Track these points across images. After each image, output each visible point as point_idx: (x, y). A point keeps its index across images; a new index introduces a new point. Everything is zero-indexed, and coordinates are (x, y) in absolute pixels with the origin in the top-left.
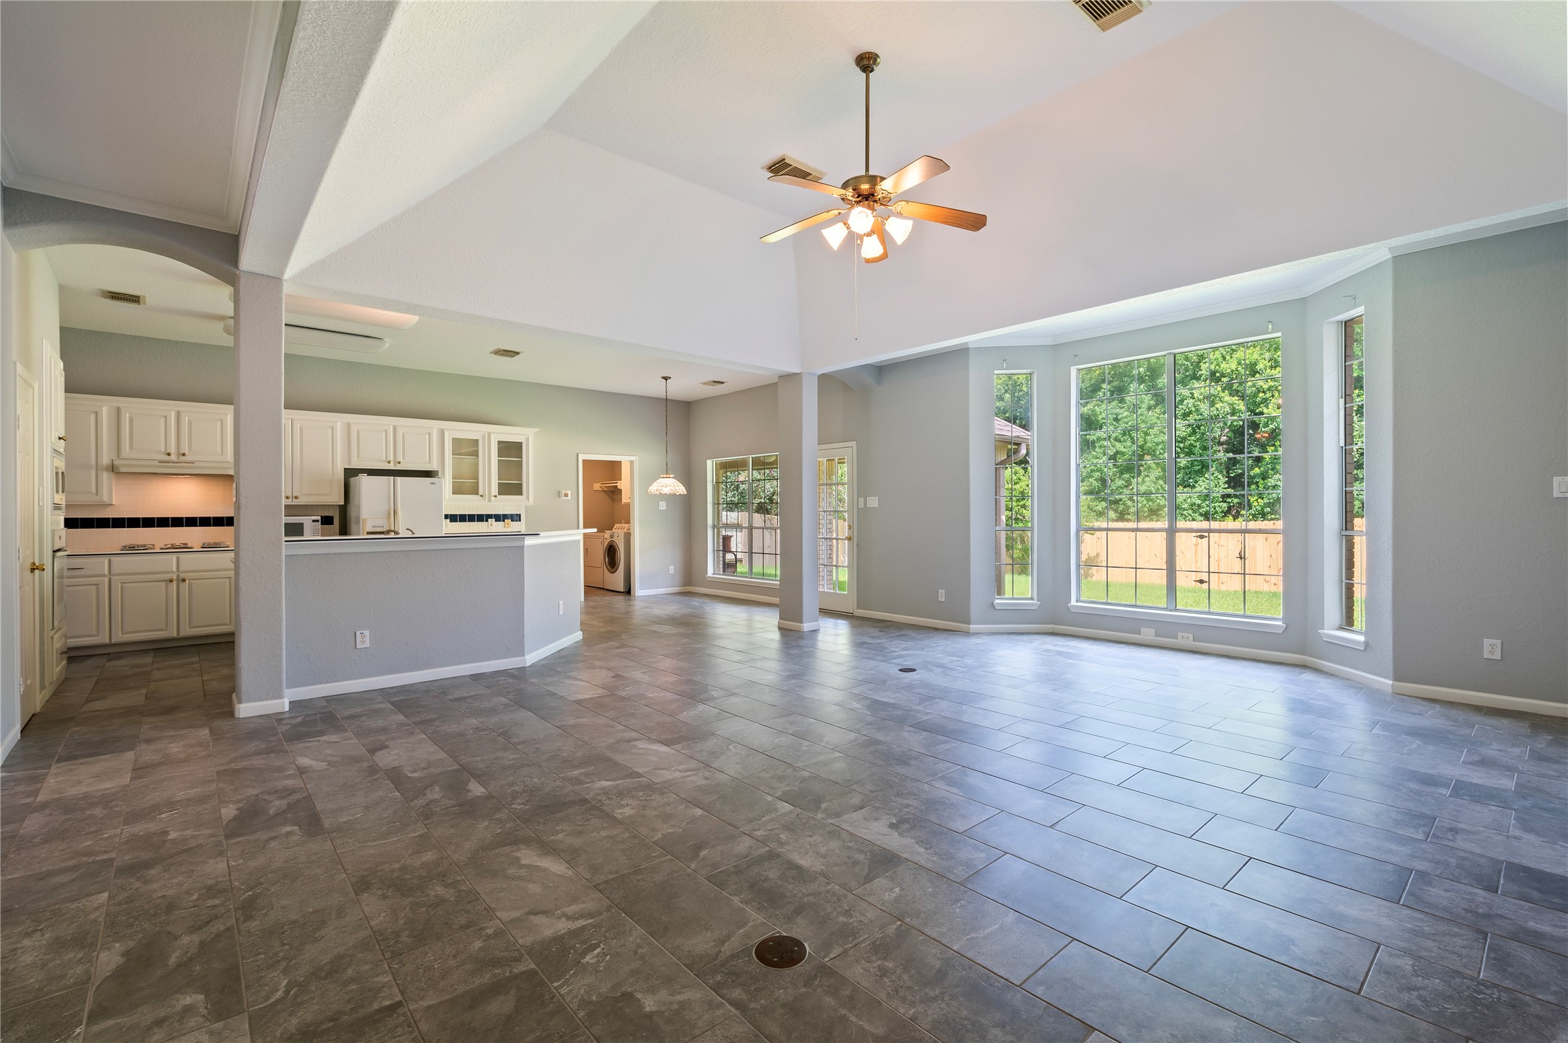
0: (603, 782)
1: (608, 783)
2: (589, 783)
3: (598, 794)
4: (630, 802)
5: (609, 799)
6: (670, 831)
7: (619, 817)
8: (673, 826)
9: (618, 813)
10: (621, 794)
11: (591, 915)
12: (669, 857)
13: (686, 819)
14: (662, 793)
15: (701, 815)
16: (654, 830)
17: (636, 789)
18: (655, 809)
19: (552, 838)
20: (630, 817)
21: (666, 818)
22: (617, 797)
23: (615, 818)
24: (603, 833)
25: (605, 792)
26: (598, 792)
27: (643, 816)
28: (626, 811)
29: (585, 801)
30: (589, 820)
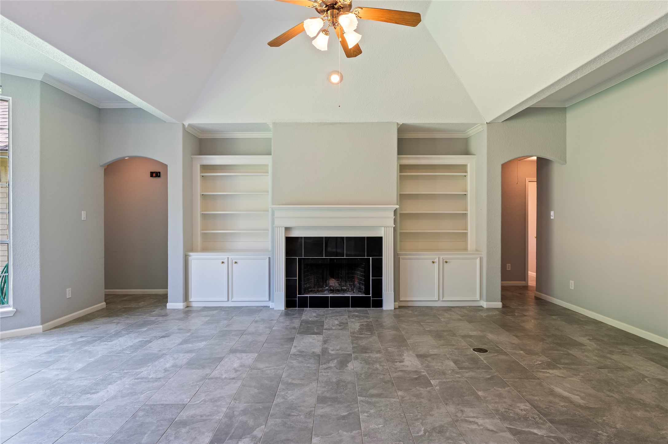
0: (539, 434)
1: (535, 431)
2: (551, 437)
3: (543, 424)
4: (520, 411)
5: (534, 418)
6: (500, 389)
7: (527, 404)
8: (498, 391)
9: (528, 406)
10: (526, 419)
11: (540, 372)
12: (504, 380)
13: (489, 392)
14: (497, 411)
15: (480, 391)
16: (509, 392)
17: (514, 419)
18: (505, 402)
19: (567, 404)
20: (521, 402)
21: (500, 396)
22: (528, 418)
23: (530, 404)
24: (536, 398)
25: (537, 425)
26: (543, 426)
27: (513, 401)
28: (523, 407)
29: (551, 422)
30: (546, 408)
